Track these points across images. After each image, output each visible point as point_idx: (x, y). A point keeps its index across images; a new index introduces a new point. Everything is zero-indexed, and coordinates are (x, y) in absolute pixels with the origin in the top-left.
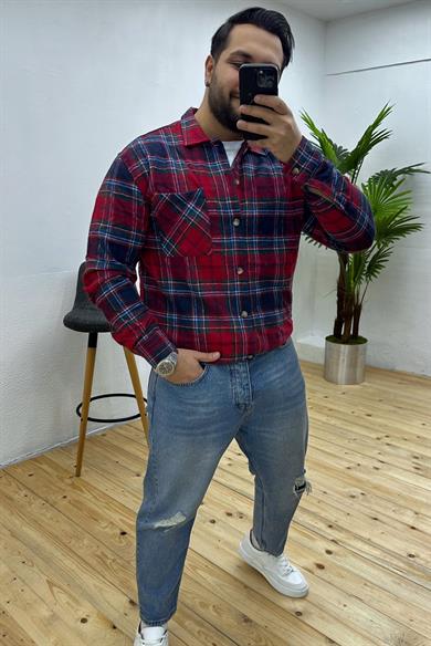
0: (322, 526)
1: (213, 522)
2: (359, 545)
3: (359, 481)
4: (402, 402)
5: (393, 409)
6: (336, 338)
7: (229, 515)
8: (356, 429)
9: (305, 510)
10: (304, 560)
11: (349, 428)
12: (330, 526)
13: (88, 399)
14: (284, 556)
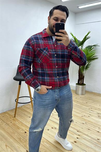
0: (76, 131)
1: (48, 130)
2: (85, 136)
3: (85, 119)
4: (94, 100)
5: (92, 101)
6: (78, 84)
7: (52, 128)
8: (84, 106)
9: (72, 127)
10: (71, 140)
11: (82, 106)
12: (78, 131)
13: (18, 98)
14: (66, 139)
